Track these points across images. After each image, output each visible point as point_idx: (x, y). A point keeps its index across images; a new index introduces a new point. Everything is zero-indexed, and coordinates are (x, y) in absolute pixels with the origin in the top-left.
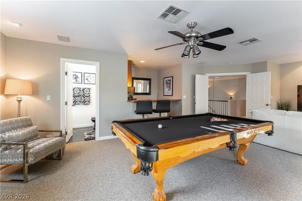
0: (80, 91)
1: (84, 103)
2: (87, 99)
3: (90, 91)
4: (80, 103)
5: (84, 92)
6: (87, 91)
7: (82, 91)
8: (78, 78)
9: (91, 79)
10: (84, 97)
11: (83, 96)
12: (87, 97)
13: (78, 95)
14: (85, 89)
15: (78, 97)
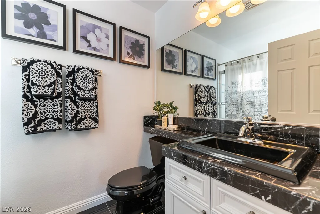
0: (58, 75)
1: (77, 124)
2: (85, 109)
3: (96, 81)
4: (57, 125)
5: (74, 80)
6: (85, 79)
7: (69, 75)
8: (48, 23)
9: (99, 40)
10: (75, 103)
11: (69, 97)
12: (87, 102)
13: (49, 91)
14: (79, 69)
15: (49, 101)
